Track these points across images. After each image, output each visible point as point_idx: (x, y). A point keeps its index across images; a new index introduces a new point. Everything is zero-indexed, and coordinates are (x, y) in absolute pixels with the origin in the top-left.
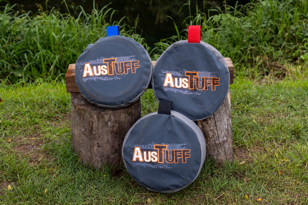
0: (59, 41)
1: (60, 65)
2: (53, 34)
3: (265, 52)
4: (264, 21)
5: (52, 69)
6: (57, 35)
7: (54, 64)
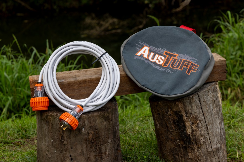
0: (12, 82)
1: (13, 108)
2: (5, 74)
3: (236, 84)
4: (233, 52)
5: (5, 112)
6: (9, 75)
7: (7, 106)
